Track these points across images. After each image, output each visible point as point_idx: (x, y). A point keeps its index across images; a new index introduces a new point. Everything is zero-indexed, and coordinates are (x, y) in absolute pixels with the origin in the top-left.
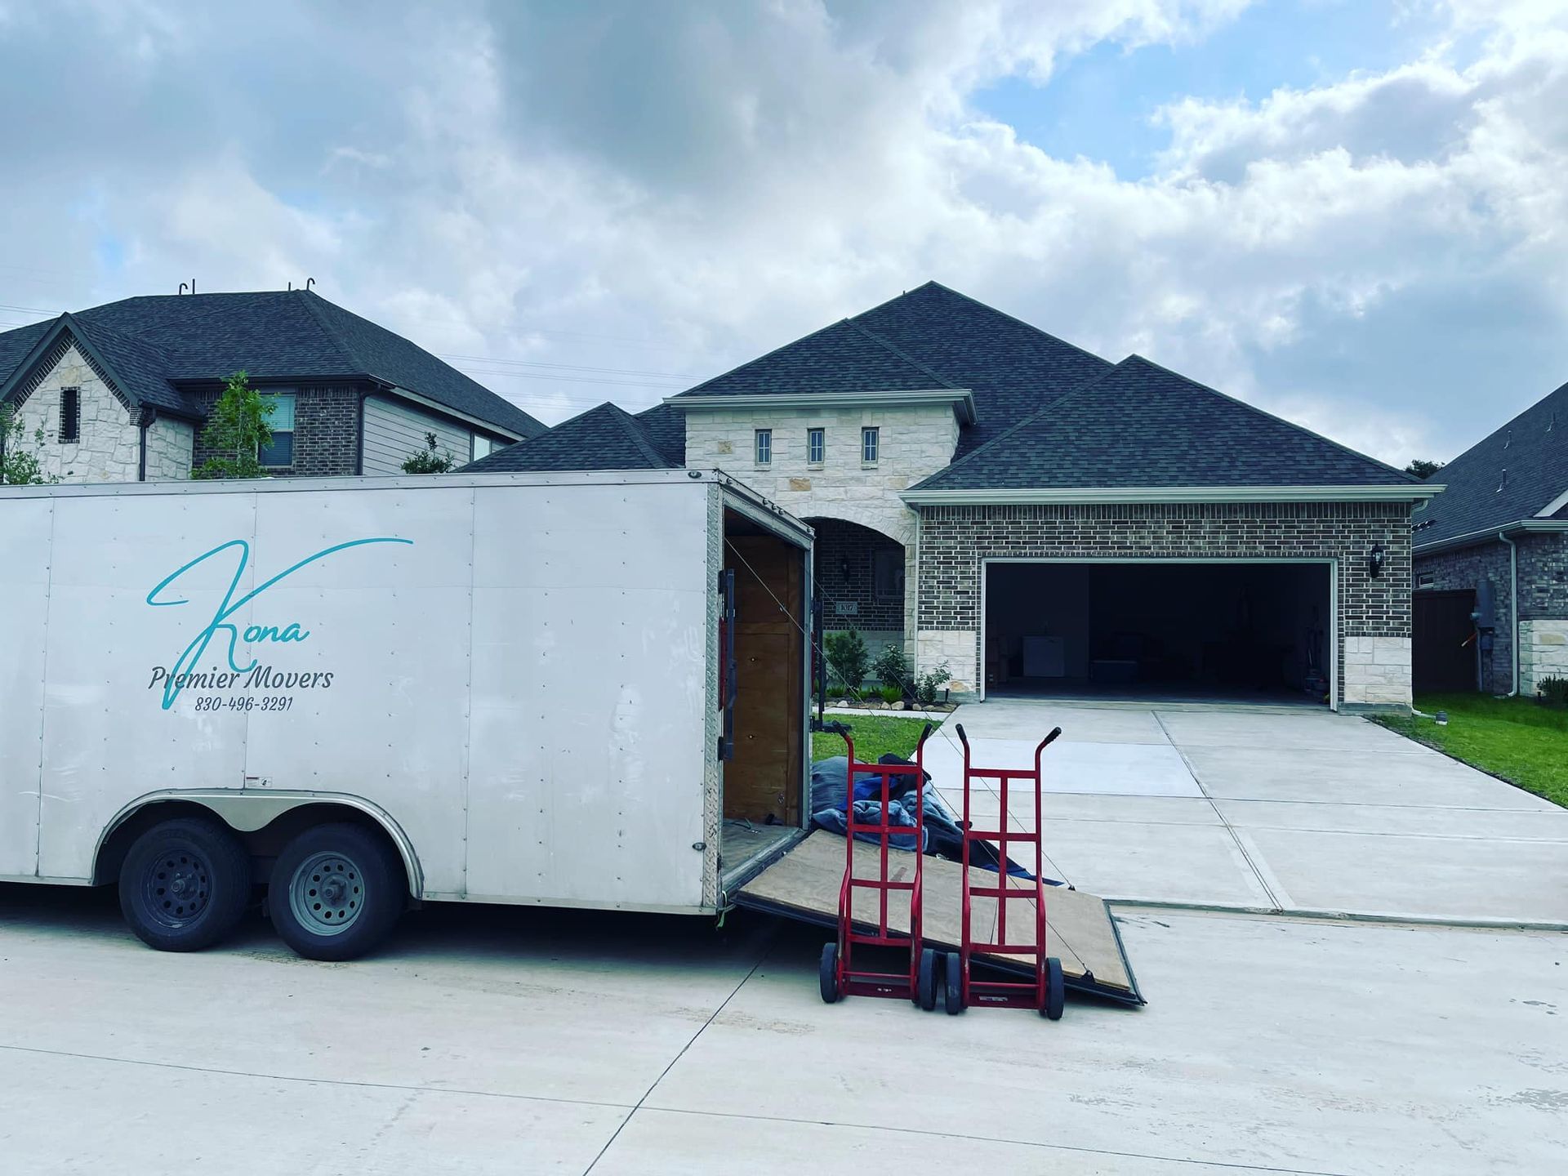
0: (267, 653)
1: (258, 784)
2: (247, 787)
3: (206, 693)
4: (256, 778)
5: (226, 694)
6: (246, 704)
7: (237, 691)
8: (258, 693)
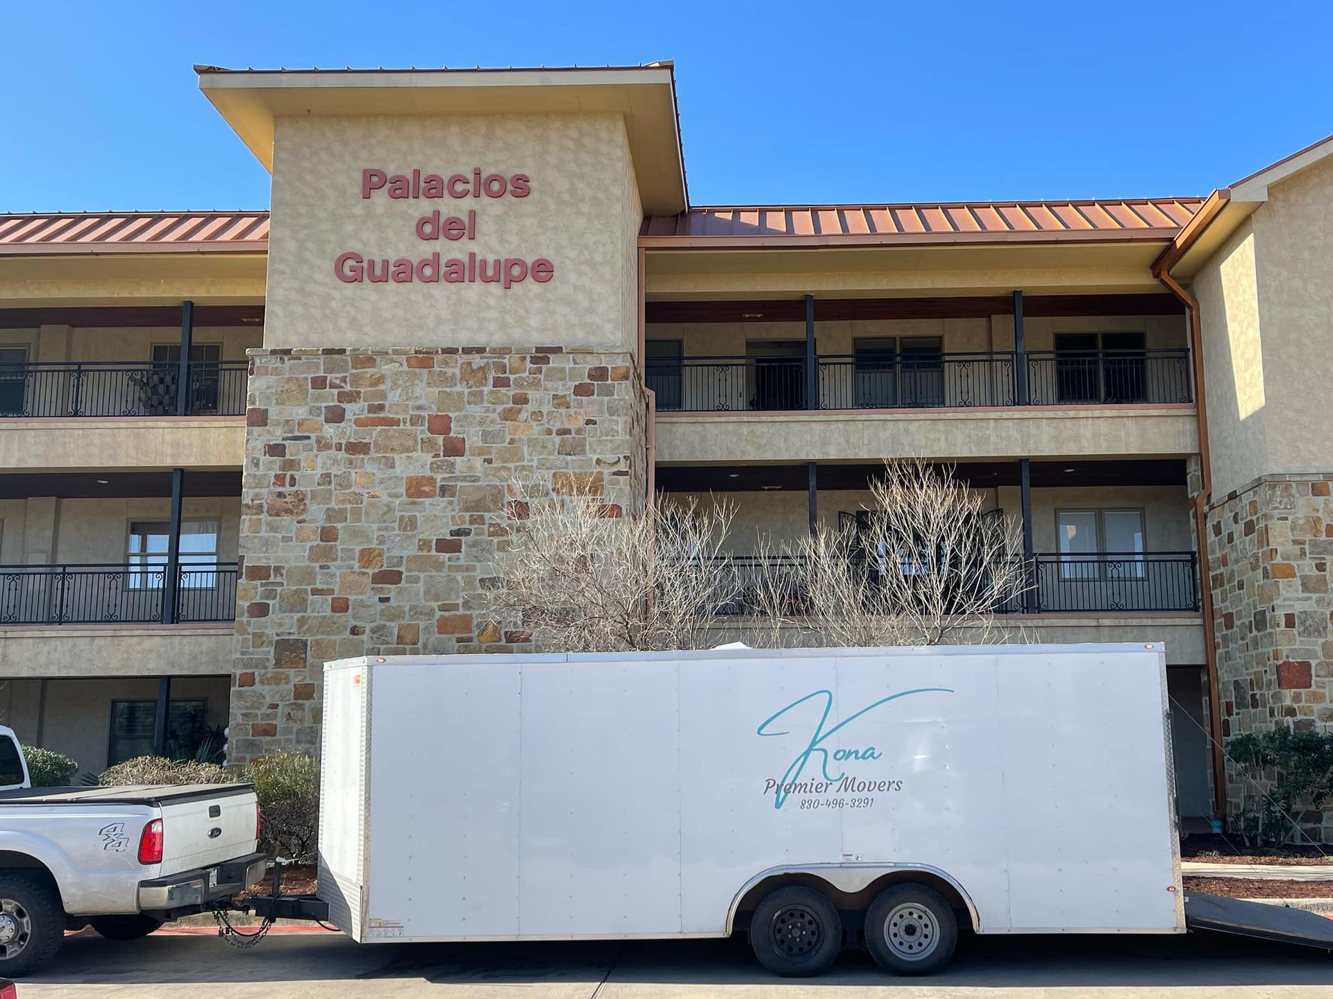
0: (852, 768)
1: (853, 859)
2: (845, 861)
3: (808, 796)
4: (851, 855)
5: (822, 797)
6: (840, 803)
7: (832, 793)
8: (848, 796)
